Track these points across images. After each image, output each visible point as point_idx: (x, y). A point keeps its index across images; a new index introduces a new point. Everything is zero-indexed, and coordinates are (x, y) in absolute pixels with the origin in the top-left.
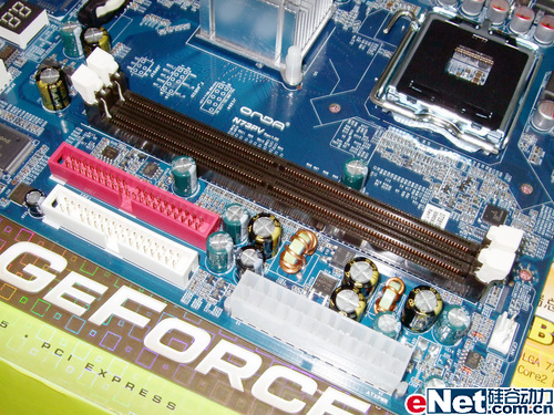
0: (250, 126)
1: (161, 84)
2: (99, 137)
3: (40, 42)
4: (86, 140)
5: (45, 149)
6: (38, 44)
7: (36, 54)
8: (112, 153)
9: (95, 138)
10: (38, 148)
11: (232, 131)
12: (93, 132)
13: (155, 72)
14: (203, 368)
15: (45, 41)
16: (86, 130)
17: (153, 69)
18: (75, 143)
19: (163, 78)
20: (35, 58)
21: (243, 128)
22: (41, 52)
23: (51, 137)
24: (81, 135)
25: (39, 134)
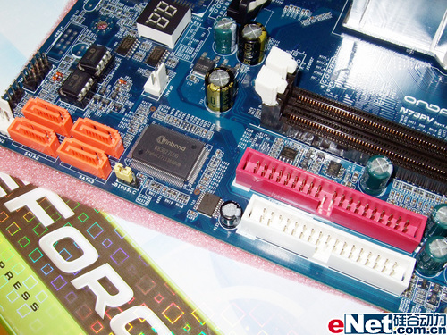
0: (418, 116)
1: (320, 77)
2: (273, 138)
3: (188, 41)
4: (259, 141)
5: (219, 154)
6: (186, 43)
7: (187, 54)
8: (291, 154)
9: (268, 139)
10: (212, 153)
11: (403, 120)
12: (264, 133)
13: (310, 64)
14: (78, 283)
15: (192, 40)
16: (256, 131)
17: (307, 61)
18: (249, 145)
19: (319, 70)
20: (187, 58)
21: (411, 118)
22: (190, 51)
23: (224, 141)
24: (253, 136)
25: (209, 139)
